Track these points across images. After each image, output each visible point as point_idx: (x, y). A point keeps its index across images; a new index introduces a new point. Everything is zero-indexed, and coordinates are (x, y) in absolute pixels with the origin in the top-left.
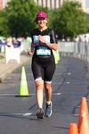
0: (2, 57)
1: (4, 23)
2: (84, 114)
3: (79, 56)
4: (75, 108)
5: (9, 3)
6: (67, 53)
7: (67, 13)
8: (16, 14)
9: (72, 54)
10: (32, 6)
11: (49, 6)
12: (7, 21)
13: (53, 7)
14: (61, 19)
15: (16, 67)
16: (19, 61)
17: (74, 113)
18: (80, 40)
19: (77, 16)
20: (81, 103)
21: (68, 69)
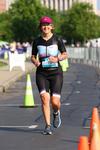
0: (6, 64)
1: (7, 27)
2: (96, 126)
3: (90, 63)
4: (86, 120)
5: (12, 5)
6: (77, 60)
7: (77, 15)
8: (21, 17)
9: (82, 60)
10: (38, 9)
11: (57, 8)
12: (11, 24)
13: (61, 9)
14: (70, 22)
15: (20, 75)
16: (24, 69)
17: (84, 125)
18: (91, 45)
19: (87, 19)
20: (92, 115)
21: (78, 76)
